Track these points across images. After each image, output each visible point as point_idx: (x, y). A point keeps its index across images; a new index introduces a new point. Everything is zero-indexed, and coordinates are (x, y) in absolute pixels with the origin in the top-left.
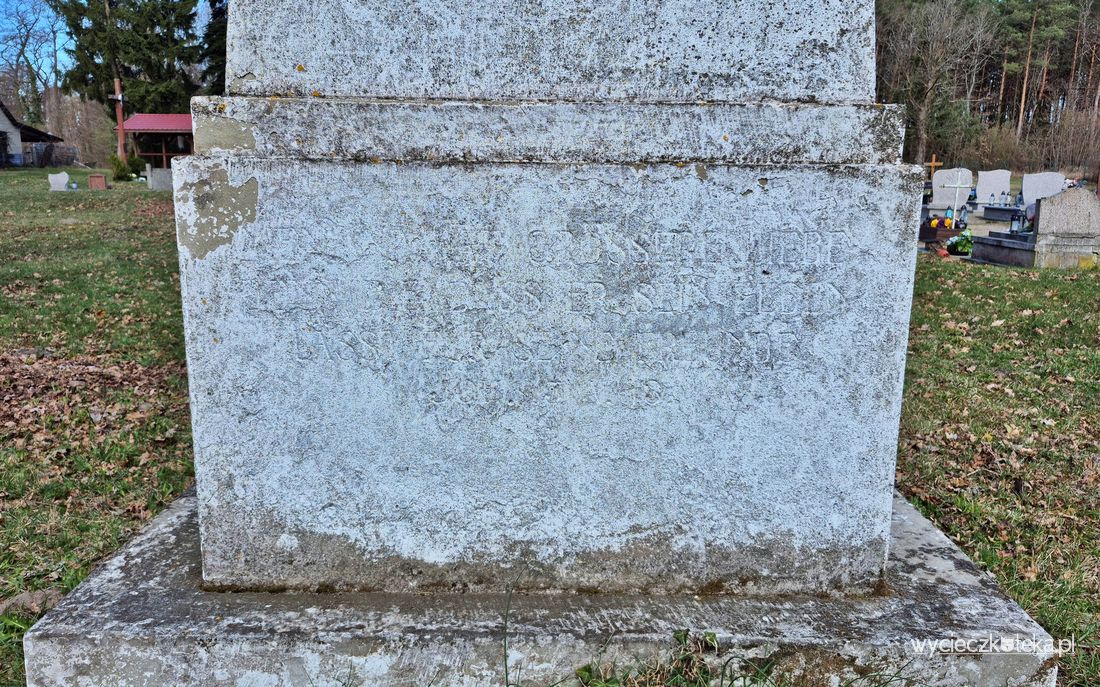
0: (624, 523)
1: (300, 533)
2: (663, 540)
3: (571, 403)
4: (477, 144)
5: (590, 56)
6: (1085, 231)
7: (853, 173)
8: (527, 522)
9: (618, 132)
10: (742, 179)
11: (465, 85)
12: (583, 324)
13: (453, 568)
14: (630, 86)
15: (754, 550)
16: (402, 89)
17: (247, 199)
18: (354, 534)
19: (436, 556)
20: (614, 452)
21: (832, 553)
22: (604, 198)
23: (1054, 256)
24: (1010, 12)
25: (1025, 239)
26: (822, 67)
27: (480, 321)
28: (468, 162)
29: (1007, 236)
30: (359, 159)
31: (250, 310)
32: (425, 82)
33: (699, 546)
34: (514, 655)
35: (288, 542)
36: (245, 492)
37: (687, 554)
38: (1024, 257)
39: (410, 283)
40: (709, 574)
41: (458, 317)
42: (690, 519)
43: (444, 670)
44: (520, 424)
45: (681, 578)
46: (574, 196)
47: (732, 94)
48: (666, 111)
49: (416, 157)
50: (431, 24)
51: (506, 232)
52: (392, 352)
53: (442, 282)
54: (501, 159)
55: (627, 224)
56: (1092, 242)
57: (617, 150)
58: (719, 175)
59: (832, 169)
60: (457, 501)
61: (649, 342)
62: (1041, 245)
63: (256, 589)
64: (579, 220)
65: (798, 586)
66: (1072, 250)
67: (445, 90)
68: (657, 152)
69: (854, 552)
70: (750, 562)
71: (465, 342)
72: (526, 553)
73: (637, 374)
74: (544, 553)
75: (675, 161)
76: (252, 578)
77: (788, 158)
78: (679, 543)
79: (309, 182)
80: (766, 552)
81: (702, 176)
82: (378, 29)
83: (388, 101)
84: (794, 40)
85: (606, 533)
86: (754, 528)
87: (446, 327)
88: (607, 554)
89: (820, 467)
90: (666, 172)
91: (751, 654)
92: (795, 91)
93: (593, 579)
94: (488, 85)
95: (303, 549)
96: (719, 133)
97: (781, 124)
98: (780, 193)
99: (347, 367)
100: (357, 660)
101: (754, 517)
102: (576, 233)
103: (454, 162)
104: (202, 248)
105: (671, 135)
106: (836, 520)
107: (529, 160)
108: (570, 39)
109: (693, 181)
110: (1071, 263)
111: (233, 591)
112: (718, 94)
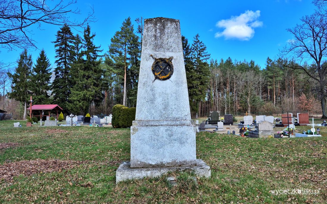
0: (171, 159)
1: (140, 162)
2: (175, 161)
3: (166, 147)
4: (157, 124)
5: (167, 116)
6: (268, 130)
7: (189, 126)
8: (162, 160)
9: (169, 123)
10: (180, 127)
11: (156, 119)
12: (167, 140)
13: (155, 165)
14: (170, 119)
15: (184, 162)
16: (150, 120)
17: (137, 130)
18: (145, 162)
19: (153, 164)
20: (170, 152)
21: (191, 162)
22: (168, 128)
23: (263, 135)
24: (267, 74)
25: (257, 132)
26: (186, 117)
27: (158, 140)
28: (156, 126)
29: (254, 131)
30: (147, 126)
31: (137, 140)
32: (153, 119)
33: (179, 161)
34: (162, 171)
35: (139, 163)
36: (135, 158)
37: (177, 162)
38: (257, 136)
39: (151, 137)
40: (180, 164)
41: (155, 140)
42: (178, 159)
43: (155, 173)
44: (161, 150)
45: (177, 165)
46: (166, 128)
47: (179, 119)
48: (173, 121)
49: (152, 126)
50: (153, 114)
51: (160, 132)
52: (149, 143)
53: (154, 136)
54: (159, 125)
55: (171, 131)
56: (270, 132)
57: (169, 124)
58: (178, 126)
59: (188, 126)
60: (155, 158)
61: (173, 141)
62: (260, 133)
63: (136, 168)
64: (166, 130)
65: (188, 165)
66: (266, 134)
67: (154, 120)
68: (173, 124)
69: (193, 161)
70: (183, 163)
71: (156, 142)
72: (162, 163)
73: (172, 144)
74: (164, 163)
75: (174, 125)
76: (136, 167)
77: (184, 125)
78: (177, 161)
79: (143, 128)
80: (185, 162)
81: (177, 126)
82: (149, 115)
83: (149, 121)
84: (184, 115)
85: (169, 160)
86: (184, 159)
87: (154, 141)
88: (170, 163)
89: (189, 153)
90: (174, 126)
91: (183, 169)
92: (184, 119)
93: (168, 165)
94: (158, 119)
95: (141, 163)
96: (178, 123)
97: (183, 122)
98: (183, 128)
99: (145, 145)
100: (147, 172)
101: (184, 158)
102: (166, 132)
103: (155, 126)
104: (133, 134)
105: (174, 123)
106: (191, 158)
107: (162, 125)
108: (165, 115)
109: (176, 127)
110: (267, 137)
111: (134, 168)
112: (178, 119)
